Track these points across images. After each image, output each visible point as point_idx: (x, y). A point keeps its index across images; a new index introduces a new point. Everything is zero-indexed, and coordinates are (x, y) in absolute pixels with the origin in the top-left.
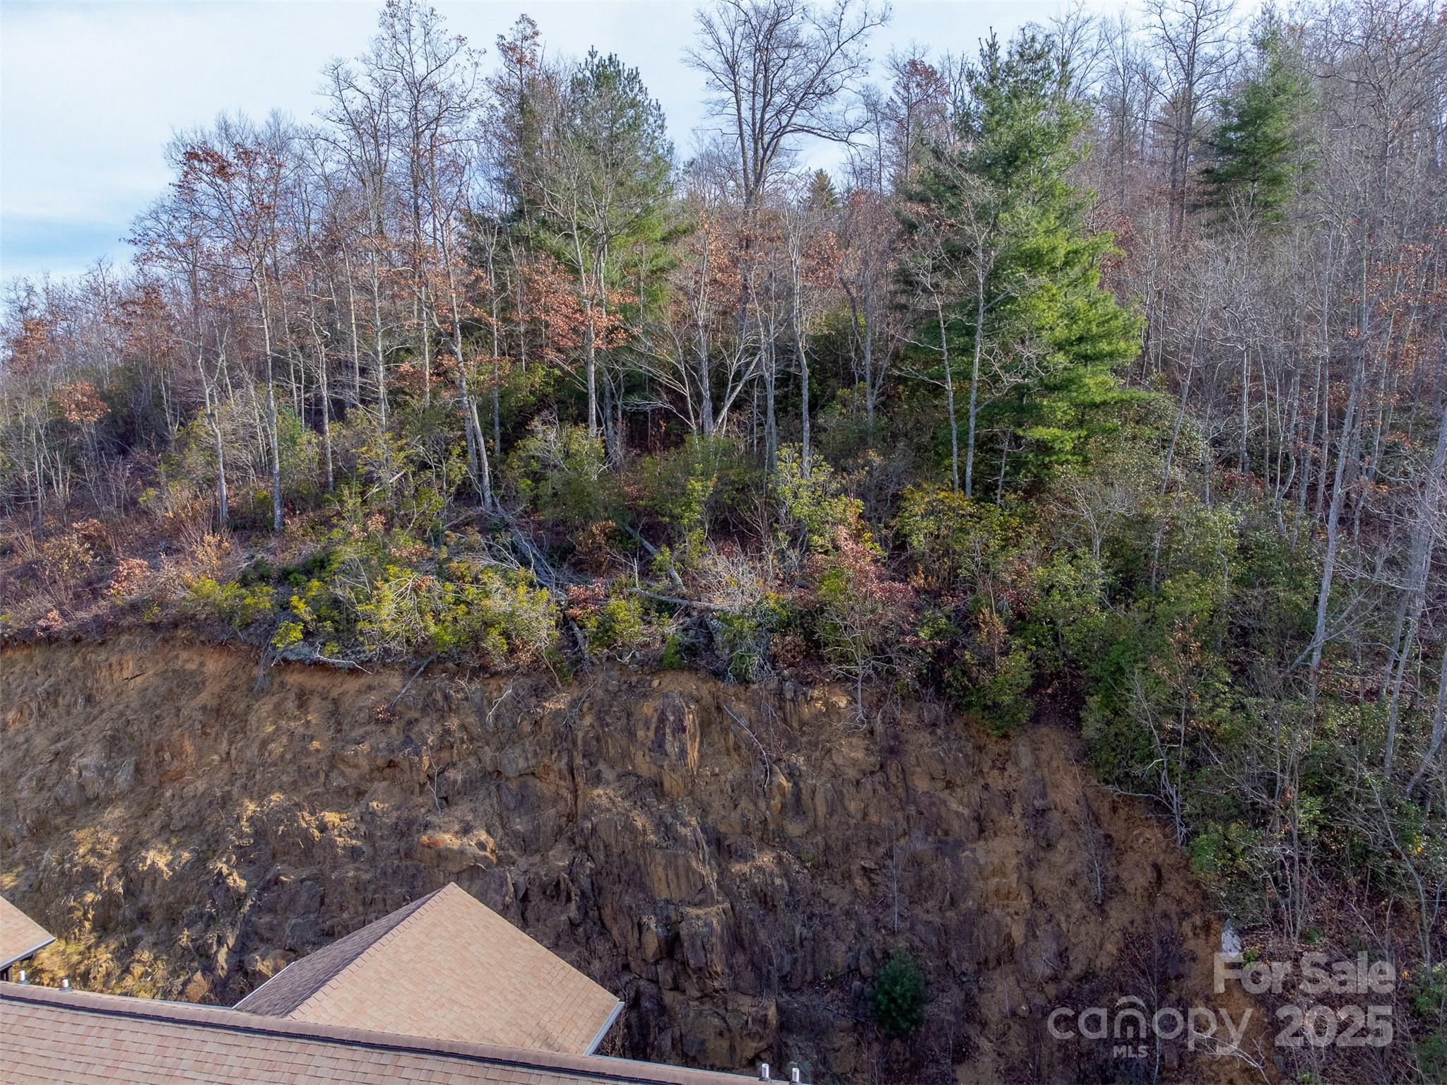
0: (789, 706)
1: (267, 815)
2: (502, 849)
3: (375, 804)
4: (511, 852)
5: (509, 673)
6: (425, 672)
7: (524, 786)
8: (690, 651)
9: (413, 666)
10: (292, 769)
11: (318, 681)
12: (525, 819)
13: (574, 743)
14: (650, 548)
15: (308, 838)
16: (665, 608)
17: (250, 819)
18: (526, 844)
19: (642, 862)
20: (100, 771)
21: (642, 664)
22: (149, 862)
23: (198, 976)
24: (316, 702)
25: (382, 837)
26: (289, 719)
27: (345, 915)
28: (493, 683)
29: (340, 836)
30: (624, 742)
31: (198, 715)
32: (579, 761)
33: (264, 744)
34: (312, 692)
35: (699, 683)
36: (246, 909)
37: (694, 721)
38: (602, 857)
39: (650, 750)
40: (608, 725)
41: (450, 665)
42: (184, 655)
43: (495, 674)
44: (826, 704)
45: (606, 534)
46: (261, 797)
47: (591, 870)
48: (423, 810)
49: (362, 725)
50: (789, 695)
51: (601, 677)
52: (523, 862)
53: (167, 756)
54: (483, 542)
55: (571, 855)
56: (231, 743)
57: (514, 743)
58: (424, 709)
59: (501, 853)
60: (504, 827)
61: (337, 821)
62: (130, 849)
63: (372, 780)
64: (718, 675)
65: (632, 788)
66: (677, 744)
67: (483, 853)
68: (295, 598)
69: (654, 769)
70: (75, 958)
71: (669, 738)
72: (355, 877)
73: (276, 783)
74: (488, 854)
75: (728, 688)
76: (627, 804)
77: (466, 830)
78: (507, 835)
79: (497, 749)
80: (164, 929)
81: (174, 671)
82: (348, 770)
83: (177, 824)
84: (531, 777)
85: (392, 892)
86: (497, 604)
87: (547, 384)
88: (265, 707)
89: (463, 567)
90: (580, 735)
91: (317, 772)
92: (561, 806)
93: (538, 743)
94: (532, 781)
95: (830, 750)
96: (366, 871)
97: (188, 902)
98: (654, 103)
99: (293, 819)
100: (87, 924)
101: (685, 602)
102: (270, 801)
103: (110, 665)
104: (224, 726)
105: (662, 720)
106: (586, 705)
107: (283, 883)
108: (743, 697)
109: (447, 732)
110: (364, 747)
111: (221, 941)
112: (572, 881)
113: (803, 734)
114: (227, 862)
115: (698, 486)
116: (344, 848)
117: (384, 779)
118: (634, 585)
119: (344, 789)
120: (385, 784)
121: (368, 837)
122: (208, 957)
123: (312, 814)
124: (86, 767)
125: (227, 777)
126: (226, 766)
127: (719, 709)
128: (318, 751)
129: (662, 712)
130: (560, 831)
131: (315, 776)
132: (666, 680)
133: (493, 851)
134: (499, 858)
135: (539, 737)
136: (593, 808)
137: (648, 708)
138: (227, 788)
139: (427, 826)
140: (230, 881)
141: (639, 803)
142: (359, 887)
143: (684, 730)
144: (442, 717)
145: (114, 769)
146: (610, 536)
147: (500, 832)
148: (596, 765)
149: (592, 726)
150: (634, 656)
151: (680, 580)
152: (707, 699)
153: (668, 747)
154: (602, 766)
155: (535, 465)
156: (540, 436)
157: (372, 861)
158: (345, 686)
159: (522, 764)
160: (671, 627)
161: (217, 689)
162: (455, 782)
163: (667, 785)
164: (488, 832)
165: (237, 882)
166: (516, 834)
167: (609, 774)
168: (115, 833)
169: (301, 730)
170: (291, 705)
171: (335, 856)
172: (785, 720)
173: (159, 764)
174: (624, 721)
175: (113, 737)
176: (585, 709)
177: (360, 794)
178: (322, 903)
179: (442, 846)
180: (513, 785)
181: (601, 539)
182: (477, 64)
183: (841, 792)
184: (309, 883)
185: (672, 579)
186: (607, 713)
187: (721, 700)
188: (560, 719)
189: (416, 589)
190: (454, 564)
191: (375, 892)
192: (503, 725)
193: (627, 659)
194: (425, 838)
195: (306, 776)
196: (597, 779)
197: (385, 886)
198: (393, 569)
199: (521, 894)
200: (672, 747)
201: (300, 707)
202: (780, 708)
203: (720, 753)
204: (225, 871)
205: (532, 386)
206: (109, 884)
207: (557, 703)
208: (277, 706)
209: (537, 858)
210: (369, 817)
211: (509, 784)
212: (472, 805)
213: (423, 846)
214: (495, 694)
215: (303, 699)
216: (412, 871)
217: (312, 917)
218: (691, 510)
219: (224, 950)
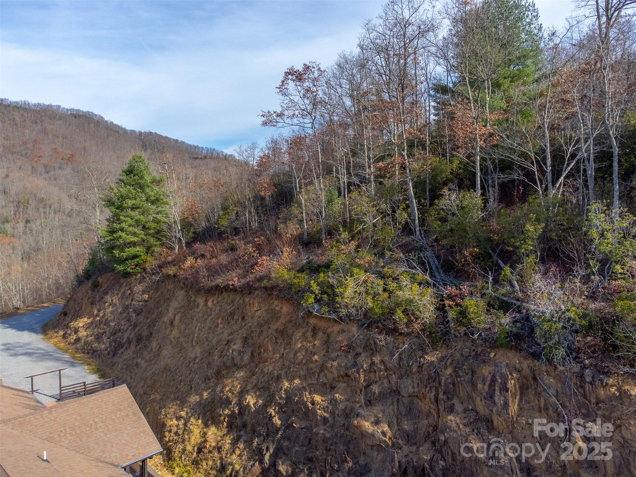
0: (588, 387)
1: (292, 390)
2: (395, 438)
3: (337, 395)
4: (400, 441)
5: (408, 334)
6: (368, 326)
7: (411, 403)
8: (518, 337)
9: (363, 323)
10: (305, 368)
11: (323, 324)
12: (410, 422)
13: (440, 384)
14: (502, 264)
15: (306, 407)
16: (505, 306)
17: (285, 390)
18: (409, 438)
19: (474, 470)
20: (240, 352)
21: (485, 341)
22: (247, 401)
23: (257, 464)
24: (320, 334)
25: (338, 415)
26: (308, 342)
27: (318, 453)
28: (401, 339)
29: (319, 409)
30: (469, 389)
31: (274, 333)
32: (441, 396)
33: (296, 353)
34: (319, 329)
35: (522, 359)
36: (279, 436)
37: (515, 385)
38: (450, 460)
39: (485, 398)
40: (460, 377)
41: (380, 325)
42: (276, 303)
43: (401, 334)
44: (619, 389)
45: (473, 256)
46: (291, 380)
47: (443, 466)
48: (358, 405)
49: (337, 351)
50: (588, 379)
51: (460, 345)
52: (406, 448)
53: (262, 350)
54: (403, 257)
55: (432, 453)
56: (285, 349)
57: (408, 376)
58: (365, 348)
59: (395, 440)
60: (398, 425)
61: (320, 400)
62: (243, 393)
63: (339, 381)
64: (535, 356)
65: (472, 420)
66: (502, 398)
67: (384, 438)
68: (312, 282)
69: (487, 411)
70: (219, 438)
71: (497, 393)
72: (323, 434)
73: (298, 373)
74: (387, 440)
75: (541, 366)
76: (467, 430)
77: (377, 423)
78: (399, 429)
79: (399, 378)
80: (250, 435)
81: (272, 309)
82: (328, 374)
83: (260, 386)
84: (416, 398)
85: (339, 447)
86: (405, 294)
87: (460, 168)
88: (298, 334)
89: (390, 271)
90: (443, 379)
91: (315, 372)
92: (431, 420)
93: (420, 379)
94: (416, 401)
95: (620, 426)
96: (329, 432)
97: (259, 425)
98: (531, 4)
99: (301, 396)
100: (225, 424)
101: (518, 303)
102: (294, 383)
103: (250, 304)
104: (284, 340)
105: (494, 380)
106: (449, 361)
107: (294, 427)
108: (553, 374)
109: (373, 363)
110: (335, 364)
111: (267, 450)
112: (431, 470)
113: (599, 409)
114: (274, 410)
115: (532, 229)
116: (321, 416)
117: (344, 382)
118: (488, 289)
119: (325, 384)
120: (344, 385)
121: (332, 413)
122: (262, 455)
123: (310, 394)
124: (235, 350)
125: (280, 366)
126: (281, 360)
127: (535, 379)
128: (316, 361)
129: (494, 375)
130: (427, 436)
131: (314, 374)
132: (499, 355)
133: (390, 438)
134: (393, 443)
135: (421, 376)
136: (447, 427)
137: (486, 371)
138: (280, 372)
139: (358, 415)
140: (274, 420)
141: (476, 431)
142: (325, 440)
143: (507, 390)
144: (373, 354)
145: (244, 352)
146: (475, 257)
147: (396, 427)
148: (452, 400)
149: (451, 375)
150: (480, 335)
151: (517, 287)
152: (526, 371)
153: (496, 399)
154: (455, 401)
155: (443, 214)
156: (447, 197)
157: (332, 426)
158: (334, 328)
159: (411, 390)
160: (506, 320)
161: (284, 321)
162: (375, 393)
163: (495, 423)
164: (389, 426)
165: (277, 421)
166: (404, 431)
167: (459, 407)
168: (239, 384)
169: (311, 348)
170: (309, 334)
171: (317, 419)
172: (585, 396)
173: (260, 354)
174: (469, 376)
175: (246, 337)
176: (448, 364)
177: (332, 388)
178: (310, 443)
179: (363, 429)
180: (406, 401)
181: (469, 259)
182: (434, 7)
183: (628, 460)
184: (305, 430)
185: (512, 286)
186: (460, 368)
187: (536, 373)
188: (432, 368)
189: (365, 282)
190: (386, 269)
191: (331, 445)
192: (403, 364)
193: (476, 336)
194: (356, 422)
195: (310, 373)
196: (451, 410)
197: (336, 443)
198: (356, 270)
199: (403, 469)
200: (499, 399)
201: (313, 336)
202: (581, 387)
203: (534, 409)
204: (273, 414)
205: (452, 170)
206: (233, 408)
207: (431, 357)
208: (304, 334)
209: (414, 449)
210: (334, 402)
211: (403, 399)
212: (383, 408)
213: (354, 426)
214: (401, 345)
215: (315, 331)
216: (349, 438)
217: (305, 448)
218: (527, 244)
219: (268, 454)
